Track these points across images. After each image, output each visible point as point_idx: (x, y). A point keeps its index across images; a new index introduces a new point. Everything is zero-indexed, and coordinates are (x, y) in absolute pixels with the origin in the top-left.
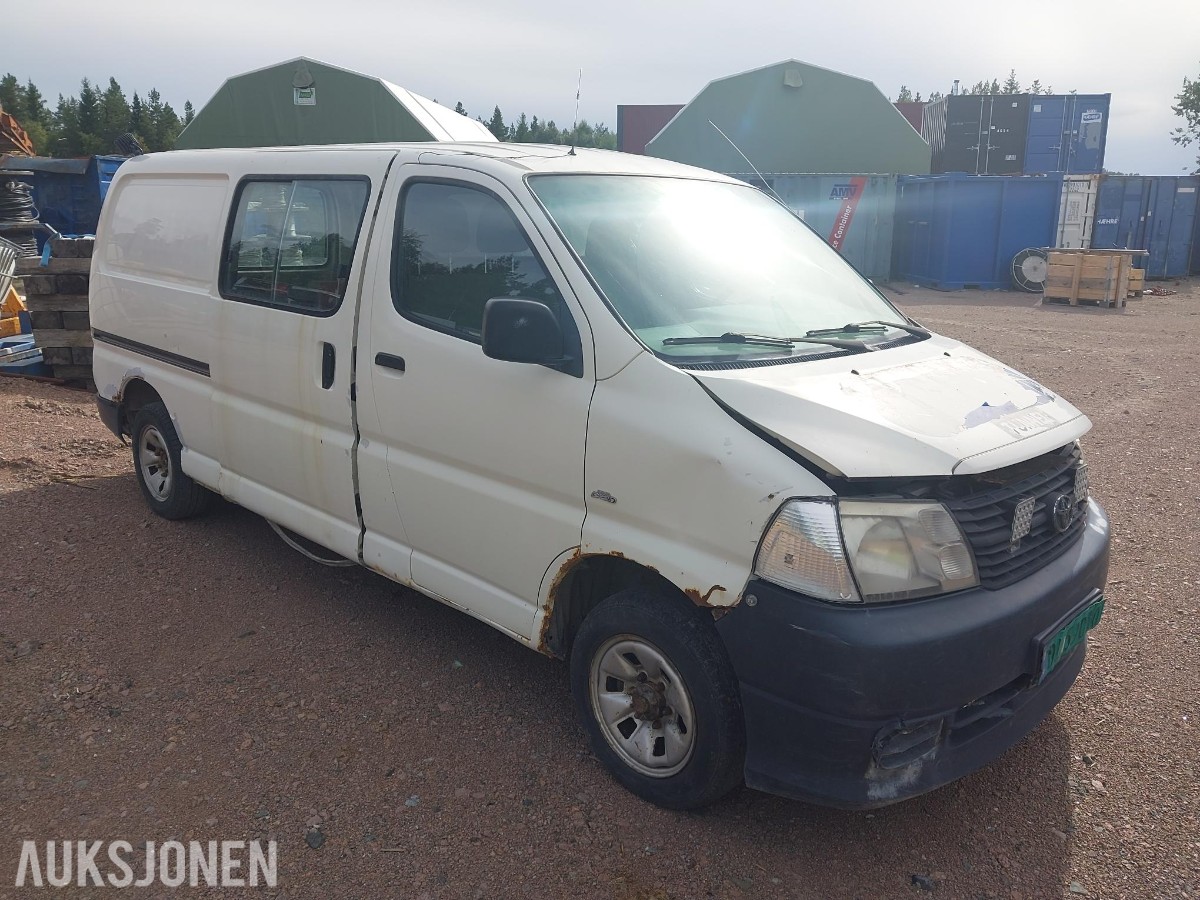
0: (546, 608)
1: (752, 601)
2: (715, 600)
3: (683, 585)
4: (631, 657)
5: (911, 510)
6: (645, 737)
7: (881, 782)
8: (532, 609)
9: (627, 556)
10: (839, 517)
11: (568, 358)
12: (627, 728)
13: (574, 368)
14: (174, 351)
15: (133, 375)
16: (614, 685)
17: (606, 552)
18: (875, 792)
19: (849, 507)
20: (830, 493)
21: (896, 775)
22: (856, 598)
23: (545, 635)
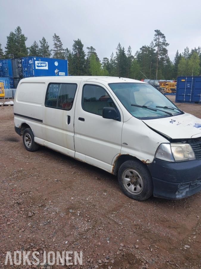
0: (113, 165)
1: (155, 162)
2: (147, 162)
3: (141, 160)
4: (132, 172)
5: (184, 145)
6: (132, 187)
7: (178, 194)
8: (110, 165)
9: (130, 155)
10: (171, 146)
11: (118, 118)
12: (129, 185)
13: (119, 120)
14: (33, 117)
15: (24, 122)
16: (127, 177)
17: (126, 154)
18: (177, 197)
19: (172, 144)
20: (169, 142)
21: (181, 193)
22: (174, 161)
23: (113, 170)
